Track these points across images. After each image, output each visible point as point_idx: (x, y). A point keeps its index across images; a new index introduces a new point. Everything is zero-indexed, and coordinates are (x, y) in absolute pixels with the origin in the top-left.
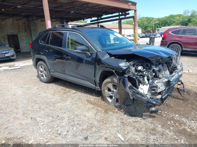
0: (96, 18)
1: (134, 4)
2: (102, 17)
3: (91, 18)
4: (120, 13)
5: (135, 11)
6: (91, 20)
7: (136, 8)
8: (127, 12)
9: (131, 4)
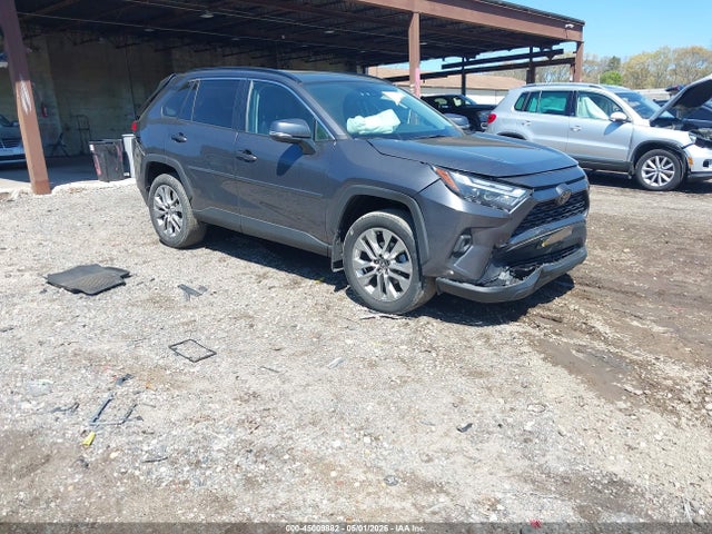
0: (459, 60)
1: (579, 26)
2: (478, 57)
3: (443, 57)
4: (536, 50)
5: (579, 44)
6: (445, 63)
7: (581, 37)
8: (555, 47)
9: (572, 26)
